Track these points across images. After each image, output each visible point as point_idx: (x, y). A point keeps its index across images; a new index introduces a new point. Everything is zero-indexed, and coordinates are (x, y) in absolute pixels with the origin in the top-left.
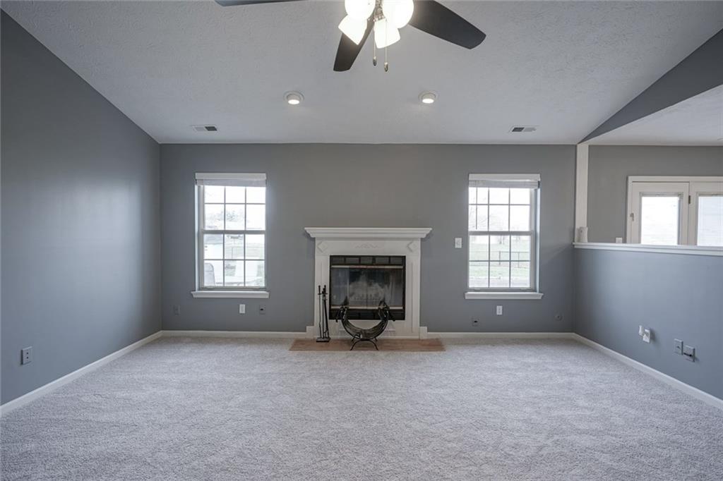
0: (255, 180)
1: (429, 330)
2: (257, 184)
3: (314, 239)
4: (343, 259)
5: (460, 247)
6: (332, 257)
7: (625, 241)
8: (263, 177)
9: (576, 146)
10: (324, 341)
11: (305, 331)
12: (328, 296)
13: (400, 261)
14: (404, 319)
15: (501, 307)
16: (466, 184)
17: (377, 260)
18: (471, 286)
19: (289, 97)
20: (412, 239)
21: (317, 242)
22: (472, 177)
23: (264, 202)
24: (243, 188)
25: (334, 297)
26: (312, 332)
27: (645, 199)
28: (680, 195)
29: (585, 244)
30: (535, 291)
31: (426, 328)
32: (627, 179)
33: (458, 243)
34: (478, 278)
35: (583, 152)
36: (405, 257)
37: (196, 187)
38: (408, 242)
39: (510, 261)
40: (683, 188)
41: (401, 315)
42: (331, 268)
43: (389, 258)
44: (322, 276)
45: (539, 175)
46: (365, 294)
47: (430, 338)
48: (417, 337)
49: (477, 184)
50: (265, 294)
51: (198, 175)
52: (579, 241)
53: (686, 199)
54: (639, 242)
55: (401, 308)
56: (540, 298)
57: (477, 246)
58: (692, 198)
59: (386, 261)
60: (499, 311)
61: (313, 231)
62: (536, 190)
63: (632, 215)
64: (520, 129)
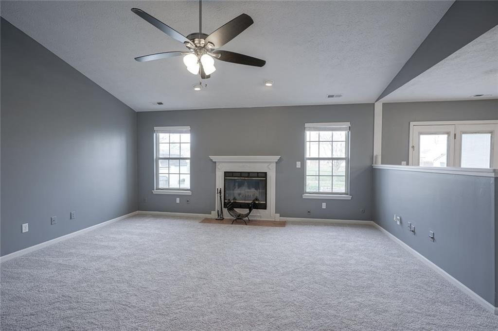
0: (184, 130)
1: (280, 216)
2: (186, 132)
3: (215, 162)
4: (231, 174)
5: (300, 167)
6: (225, 172)
7: (408, 164)
8: (189, 128)
9: (374, 104)
10: (220, 219)
11: (211, 214)
12: (223, 194)
13: (264, 175)
14: (266, 209)
15: (325, 204)
16: (304, 129)
17: (251, 175)
18: (308, 190)
19: (195, 87)
20: (271, 162)
21: (217, 164)
22: (307, 125)
23: (189, 141)
24: (179, 134)
25: (227, 195)
26: (214, 215)
27: (422, 137)
28: (448, 133)
29: (379, 165)
30: (348, 194)
31: (279, 215)
32: (409, 123)
33: (298, 165)
34: (311, 185)
35: (378, 108)
36: (266, 173)
37: (155, 134)
38: (269, 164)
39: (332, 176)
40: (451, 129)
41: (264, 207)
42: (225, 179)
43: (258, 174)
44: (220, 183)
45: (349, 123)
46: (246, 193)
47: (281, 220)
48: (274, 220)
49: (311, 129)
50: (189, 193)
51: (155, 128)
52: (376, 164)
53: (452, 136)
54: (418, 165)
55: (265, 202)
56: (350, 199)
57: (311, 167)
58: (456, 135)
59: (256, 175)
60: (324, 205)
61: (214, 158)
62: (348, 132)
63: (413, 147)
64: (332, 96)
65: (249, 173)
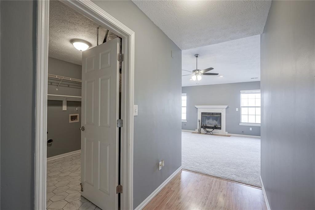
1: (228, 133)
2: (185, 96)
3: (197, 108)
4: (205, 113)
5: (238, 110)
6: (202, 113)
8: (186, 94)
10: (200, 132)
11: (195, 130)
12: (201, 122)
13: (220, 114)
14: (221, 129)
16: (240, 93)
18: (242, 122)
20: (223, 108)
21: (198, 109)
22: (241, 91)
23: (186, 100)
25: (203, 123)
26: (197, 131)
31: (227, 132)
33: (237, 110)
34: (244, 119)
39: (255, 115)
41: (220, 128)
42: (202, 116)
43: (217, 114)
44: (199, 117)
46: (211, 122)
47: (228, 135)
48: (225, 134)
49: (243, 93)
50: (186, 121)
55: (220, 126)
57: (244, 111)
60: (251, 129)
61: (197, 106)
64: (253, 78)
65: (213, 113)
